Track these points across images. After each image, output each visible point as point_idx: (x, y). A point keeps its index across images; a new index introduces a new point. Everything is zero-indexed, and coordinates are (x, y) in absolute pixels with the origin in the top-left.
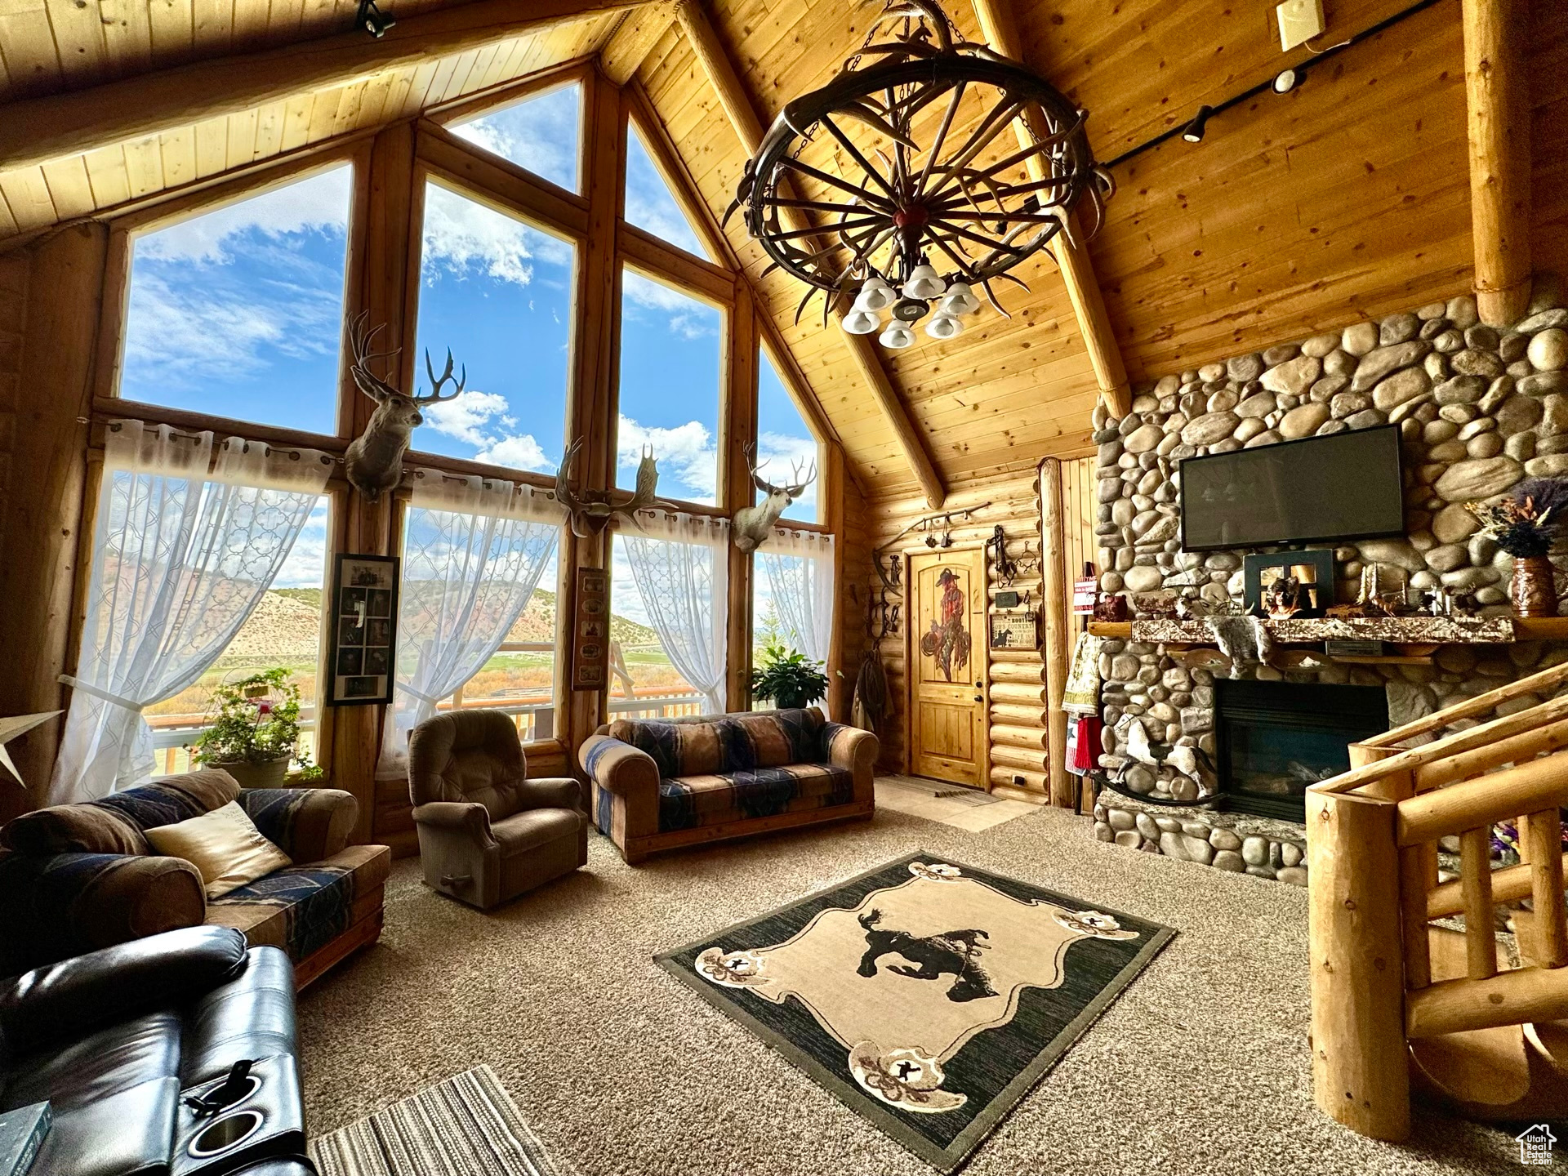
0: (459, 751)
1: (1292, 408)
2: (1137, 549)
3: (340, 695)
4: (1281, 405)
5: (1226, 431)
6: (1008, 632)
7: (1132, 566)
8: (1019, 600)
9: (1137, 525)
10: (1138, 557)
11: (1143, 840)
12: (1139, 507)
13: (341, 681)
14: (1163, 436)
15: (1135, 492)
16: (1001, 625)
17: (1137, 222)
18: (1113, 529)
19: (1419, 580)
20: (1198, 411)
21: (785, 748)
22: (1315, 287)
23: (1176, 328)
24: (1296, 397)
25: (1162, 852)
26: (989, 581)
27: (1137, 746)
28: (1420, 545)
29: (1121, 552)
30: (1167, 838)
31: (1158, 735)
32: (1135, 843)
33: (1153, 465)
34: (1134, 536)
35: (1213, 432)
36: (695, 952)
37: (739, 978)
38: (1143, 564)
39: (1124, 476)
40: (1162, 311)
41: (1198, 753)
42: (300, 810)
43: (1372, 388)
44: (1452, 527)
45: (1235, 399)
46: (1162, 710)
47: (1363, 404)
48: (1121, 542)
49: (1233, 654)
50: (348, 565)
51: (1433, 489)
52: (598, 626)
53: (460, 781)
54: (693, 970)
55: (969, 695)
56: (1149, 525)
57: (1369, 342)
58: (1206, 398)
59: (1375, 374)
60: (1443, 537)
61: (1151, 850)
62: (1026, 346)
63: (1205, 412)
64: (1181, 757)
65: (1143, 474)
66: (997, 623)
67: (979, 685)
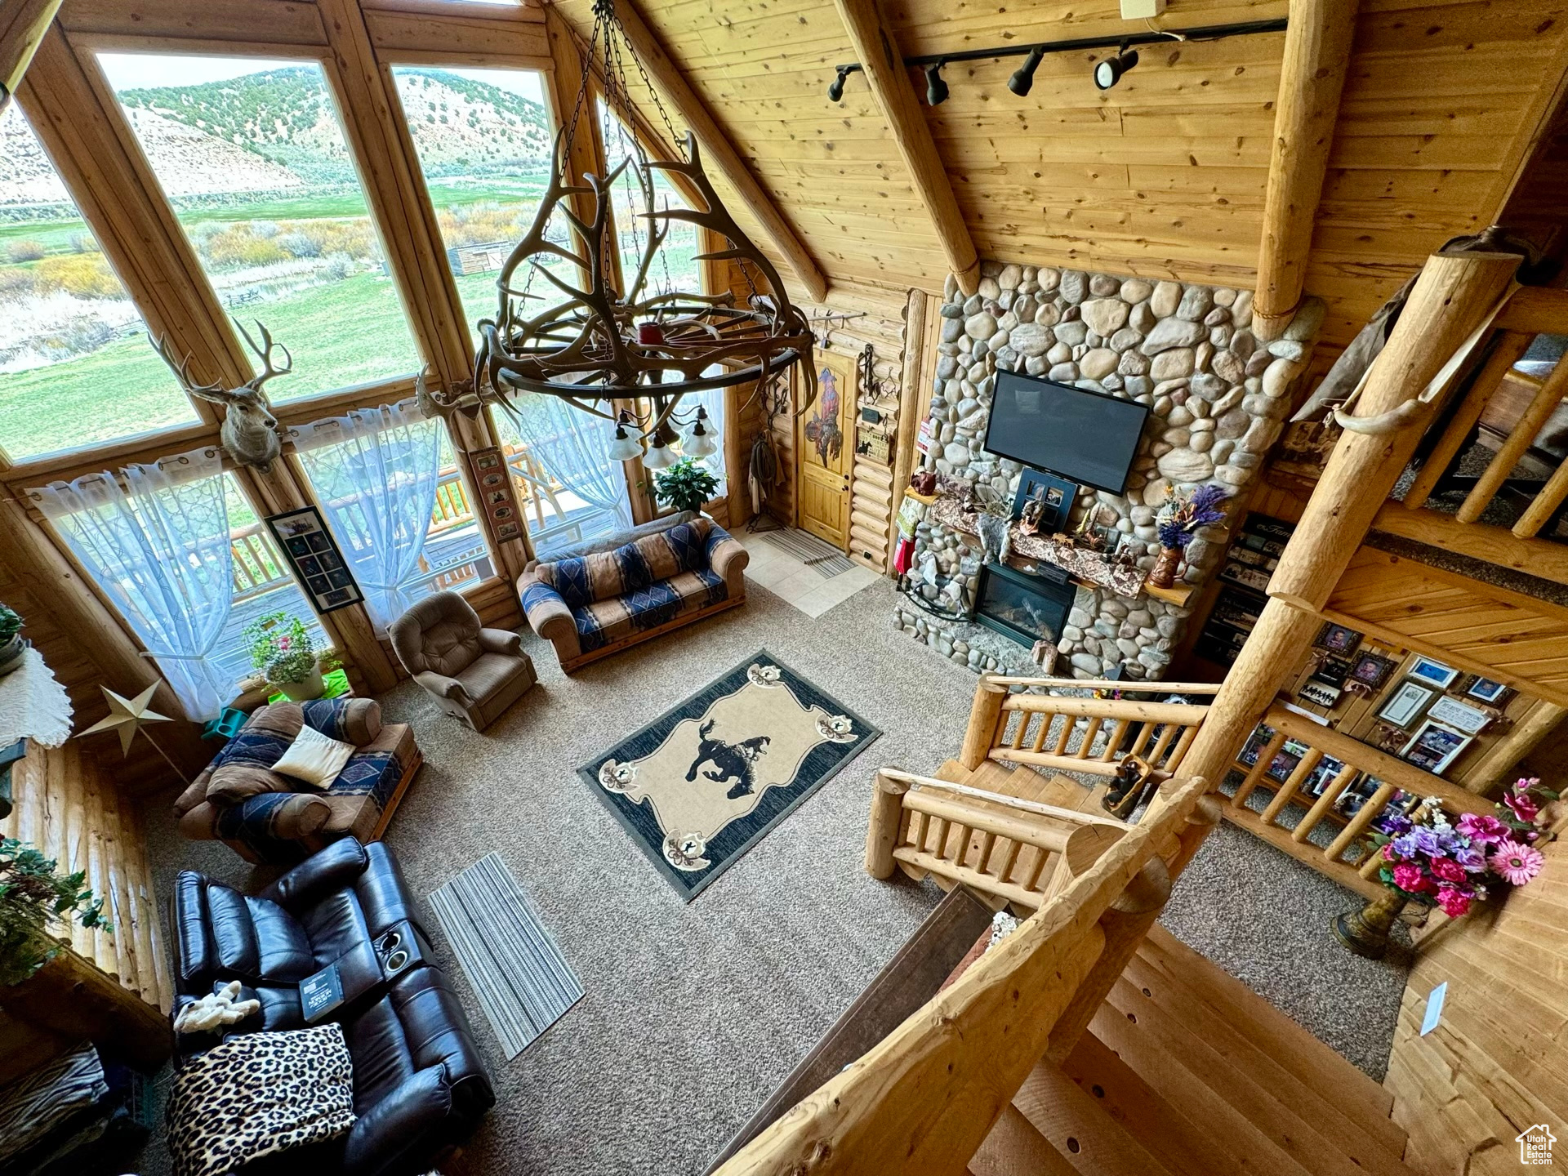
0: (426, 633)
1: (1096, 347)
2: (957, 430)
3: (325, 605)
4: (1087, 342)
5: (1041, 349)
6: (869, 444)
7: (952, 441)
8: (880, 419)
9: (963, 407)
10: (957, 437)
11: (918, 633)
12: (966, 394)
13: (320, 598)
14: (996, 330)
15: (965, 376)
16: (865, 437)
17: (979, 125)
18: (943, 405)
19: (1123, 524)
20: (1027, 318)
21: (674, 564)
22: (1139, 241)
23: (1019, 230)
24: (1101, 338)
25: (927, 643)
26: (859, 393)
27: (929, 573)
28: (1132, 501)
29: (946, 427)
30: (931, 637)
31: (945, 569)
32: (914, 634)
33: (982, 359)
34: (957, 418)
35: (1031, 346)
36: (598, 766)
37: (621, 785)
38: (960, 443)
39: (959, 359)
40: (1009, 212)
41: (964, 590)
42: (345, 723)
43: (1155, 355)
44: (1154, 496)
45: (1057, 318)
46: (950, 554)
47: (1141, 370)
48: (946, 418)
49: (988, 548)
50: (279, 525)
51: (1156, 463)
52: (503, 492)
53: (435, 651)
54: (597, 780)
55: (840, 483)
56: (969, 412)
57: (1169, 309)
58: (1037, 306)
59: (1159, 346)
60: (1147, 500)
61: (921, 641)
62: (884, 195)
63: (1032, 321)
64: (953, 588)
65: (973, 363)
66: (861, 434)
67: (847, 477)
